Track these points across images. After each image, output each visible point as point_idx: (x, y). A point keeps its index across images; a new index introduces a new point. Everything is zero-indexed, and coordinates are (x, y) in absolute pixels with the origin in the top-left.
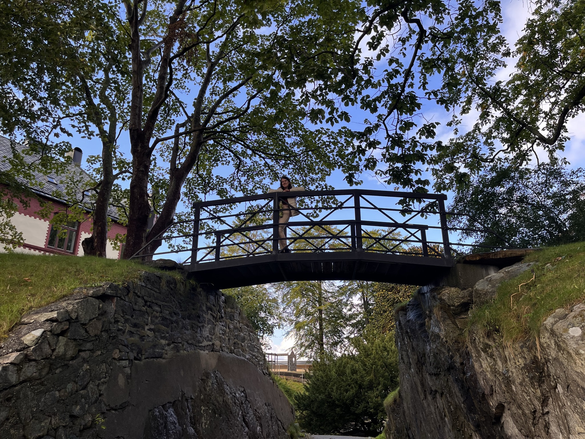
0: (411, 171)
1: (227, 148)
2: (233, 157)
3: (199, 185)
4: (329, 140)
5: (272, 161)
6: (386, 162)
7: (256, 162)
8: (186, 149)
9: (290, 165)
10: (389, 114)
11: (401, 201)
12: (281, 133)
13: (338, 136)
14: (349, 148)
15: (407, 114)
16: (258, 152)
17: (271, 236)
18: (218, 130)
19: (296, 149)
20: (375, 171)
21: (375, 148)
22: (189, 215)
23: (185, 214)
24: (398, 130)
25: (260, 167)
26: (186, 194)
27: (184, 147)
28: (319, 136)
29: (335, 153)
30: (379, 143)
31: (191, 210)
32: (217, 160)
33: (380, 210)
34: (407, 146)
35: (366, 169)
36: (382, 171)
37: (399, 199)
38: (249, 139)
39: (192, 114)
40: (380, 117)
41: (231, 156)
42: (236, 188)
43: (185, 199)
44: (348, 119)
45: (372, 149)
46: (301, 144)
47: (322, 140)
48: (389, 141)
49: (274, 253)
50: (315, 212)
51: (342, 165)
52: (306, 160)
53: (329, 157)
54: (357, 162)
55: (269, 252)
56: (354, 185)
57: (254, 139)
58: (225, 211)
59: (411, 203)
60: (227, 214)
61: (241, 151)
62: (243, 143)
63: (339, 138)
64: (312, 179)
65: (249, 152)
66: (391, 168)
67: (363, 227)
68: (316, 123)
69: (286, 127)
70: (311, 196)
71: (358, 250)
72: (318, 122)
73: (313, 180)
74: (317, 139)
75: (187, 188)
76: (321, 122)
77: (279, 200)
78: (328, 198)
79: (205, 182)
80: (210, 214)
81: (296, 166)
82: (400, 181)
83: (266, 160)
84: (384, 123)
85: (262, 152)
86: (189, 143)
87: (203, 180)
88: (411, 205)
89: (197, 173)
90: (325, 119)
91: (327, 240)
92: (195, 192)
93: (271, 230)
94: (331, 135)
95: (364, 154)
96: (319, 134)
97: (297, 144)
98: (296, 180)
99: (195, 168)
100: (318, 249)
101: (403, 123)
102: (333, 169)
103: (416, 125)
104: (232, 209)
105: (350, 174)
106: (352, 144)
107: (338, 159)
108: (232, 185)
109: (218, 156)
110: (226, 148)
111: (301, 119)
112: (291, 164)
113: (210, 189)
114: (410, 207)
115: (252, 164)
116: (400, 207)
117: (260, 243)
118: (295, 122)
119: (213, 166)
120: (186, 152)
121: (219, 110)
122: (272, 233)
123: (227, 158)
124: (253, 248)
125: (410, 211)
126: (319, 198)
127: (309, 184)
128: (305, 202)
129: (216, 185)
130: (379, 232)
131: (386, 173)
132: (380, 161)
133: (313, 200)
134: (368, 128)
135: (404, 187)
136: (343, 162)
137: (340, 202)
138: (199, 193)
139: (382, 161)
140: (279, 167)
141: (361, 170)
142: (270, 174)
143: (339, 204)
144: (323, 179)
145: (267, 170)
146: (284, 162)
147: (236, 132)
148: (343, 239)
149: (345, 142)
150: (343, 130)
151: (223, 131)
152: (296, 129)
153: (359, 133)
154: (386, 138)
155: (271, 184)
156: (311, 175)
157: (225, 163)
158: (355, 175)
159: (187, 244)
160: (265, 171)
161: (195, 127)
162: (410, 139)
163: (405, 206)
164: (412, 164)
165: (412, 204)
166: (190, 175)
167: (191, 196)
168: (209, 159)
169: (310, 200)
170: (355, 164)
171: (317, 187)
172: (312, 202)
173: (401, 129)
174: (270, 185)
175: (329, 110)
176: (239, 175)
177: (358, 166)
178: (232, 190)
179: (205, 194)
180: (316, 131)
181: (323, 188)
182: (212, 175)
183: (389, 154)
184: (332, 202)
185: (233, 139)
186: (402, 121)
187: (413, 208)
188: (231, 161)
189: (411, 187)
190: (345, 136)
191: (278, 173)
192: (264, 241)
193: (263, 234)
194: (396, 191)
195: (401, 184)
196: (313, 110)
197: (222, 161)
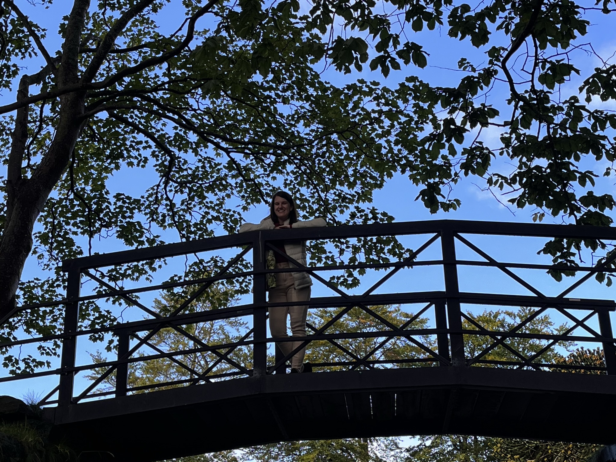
0: (571, 176)
1: (140, 131)
2: (153, 147)
3: (75, 215)
4: (377, 108)
5: (247, 156)
6: (512, 157)
7: (209, 160)
8: (43, 132)
9: (288, 166)
10: (516, 46)
11: (549, 245)
12: (266, 93)
13: (398, 98)
14: (425, 126)
15: (556, 46)
16: (212, 138)
17: (247, 336)
18: (120, 88)
19: (301, 129)
20: (486, 176)
21: (485, 124)
22: (52, 286)
23: (43, 284)
24: (536, 82)
25: (219, 170)
26: (44, 239)
27: (40, 128)
28: (356, 98)
29: (392, 138)
30: (494, 113)
31: (57, 273)
32: (115, 156)
33: (503, 267)
34: (558, 118)
35: (466, 174)
36: (503, 178)
37: (544, 241)
38: (189, 107)
39: (58, 52)
40: (494, 53)
41: (150, 147)
42: (163, 221)
43: (43, 249)
44: (421, 61)
45: (479, 126)
46: (314, 116)
47: (363, 109)
48: (516, 108)
49: (256, 374)
50: (350, 275)
51: (409, 164)
52: (324, 153)
53: (380, 147)
54: (444, 157)
55: (243, 371)
56: (441, 210)
57: (202, 107)
58: (137, 274)
59: (573, 250)
60: (143, 283)
61: (173, 135)
62: (176, 117)
63: (400, 102)
64: (339, 195)
65: (193, 137)
66: (524, 169)
67: (465, 308)
68: (348, 71)
69: (277, 80)
70: (340, 238)
71: (455, 363)
72: (352, 67)
73: (342, 198)
74: (351, 105)
75: (46, 223)
76: (359, 68)
77: (266, 249)
78: (378, 241)
79: (90, 209)
80: (102, 284)
81: (303, 168)
82: (547, 199)
83: (231, 154)
84: (504, 68)
85: (220, 137)
86: (52, 119)
87: (84, 204)
88: (574, 255)
89: (71, 188)
90: (369, 62)
91: (381, 339)
92: (66, 233)
93: (249, 320)
94: (383, 95)
95: (460, 140)
96: (354, 94)
97: (304, 117)
98: (303, 200)
99: (64, 176)
100: (359, 362)
101: (548, 65)
102: (390, 175)
103: (577, 72)
104: (154, 270)
105: (429, 185)
106: (431, 117)
107: (399, 150)
108: (153, 213)
109: (119, 147)
110: (136, 128)
111: (312, 62)
112: (290, 163)
113: (102, 226)
114: (572, 258)
115: (200, 164)
116: (548, 260)
117: (223, 351)
118: (298, 67)
119: (106, 169)
120: (44, 139)
121: (121, 42)
122: (252, 327)
123: (142, 152)
124: (203, 362)
125: (572, 270)
126: (359, 241)
127: (335, 208)
128: (325, 252)
129: (116, 215)
130: (500, 317)
131: (513, 181)
132: (497, 153)
133: (344, 247)
134: (468, 78)
135: (555, 213)
136: (411, 158)
137: (408, 250)
138: (75, 233)
139: (501, 154)
140: (261, 171)
141: (456, 174)
142: (241, 186)
143: (407, 255)
144: (365, 196)
145: (233, 176)
146: (273, 158)
147: (161, 93)
148: (416, 337)
149: (415, 112)
150: (411, 85)
151: (129, 92)
152: (301, 85)
153: (446, 90)
154: (509, 102)
155: (245, 208)
156: (338, 187)
157: (135, 162)
158: (441, 186)
159: (48, 354)
160: (229, 180)
161: (65, 83)
162: (566, 102)
163: (560, 257)
164: (572, 160)
165: (576, 251)
166: (54, 194)
167: (56, 241)
168: (98, 154)
169: (337, 246)
170: (439, 161)
171: (353, 216)
172: (342, 252)
173: (543, 79)
174: (241, 211)
175: (378, 39)
176: (168, 189)
177: (449, 165)
178: (153, 224)
179: (91, 236)
180: (349, 87)
181: (367, 219)
182: (107, 193)
183: (518, 138)
184: (389, 251)
185: (155, 108)
186: (545, 61)
187: (577, 261)
188: (150, 157)
189: (571, 213)
190: (415, 98)
191: (261, 184)
192: (231, 346)
193: (228, 328)
194: (538, 222)
195: (548, 206)
196: (340, 39)
197: (129, 157)
